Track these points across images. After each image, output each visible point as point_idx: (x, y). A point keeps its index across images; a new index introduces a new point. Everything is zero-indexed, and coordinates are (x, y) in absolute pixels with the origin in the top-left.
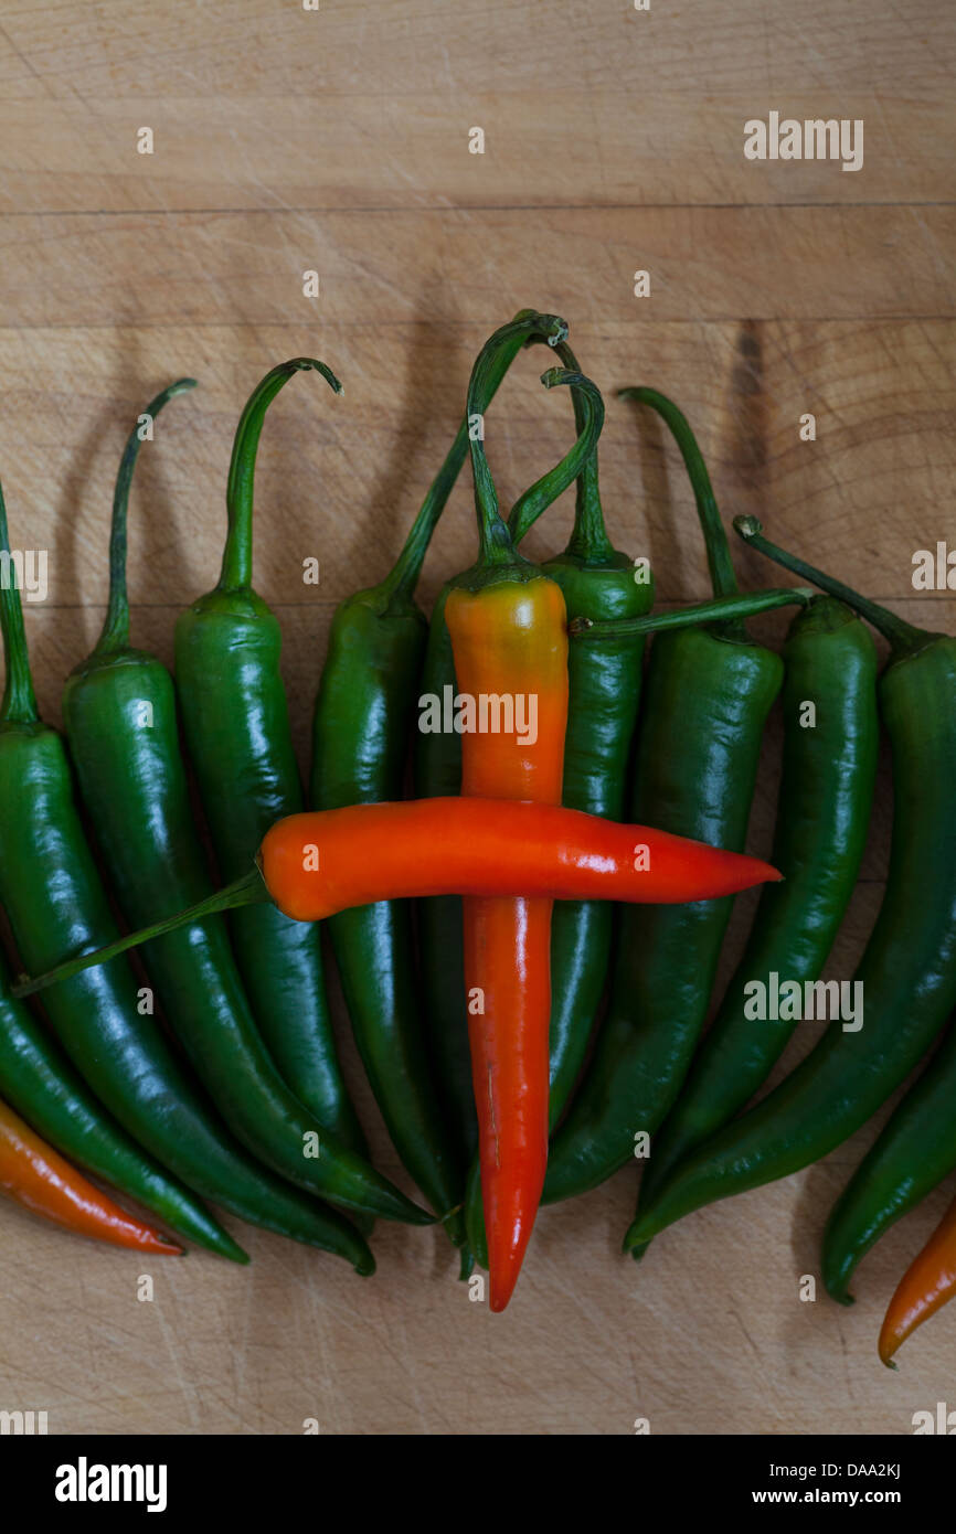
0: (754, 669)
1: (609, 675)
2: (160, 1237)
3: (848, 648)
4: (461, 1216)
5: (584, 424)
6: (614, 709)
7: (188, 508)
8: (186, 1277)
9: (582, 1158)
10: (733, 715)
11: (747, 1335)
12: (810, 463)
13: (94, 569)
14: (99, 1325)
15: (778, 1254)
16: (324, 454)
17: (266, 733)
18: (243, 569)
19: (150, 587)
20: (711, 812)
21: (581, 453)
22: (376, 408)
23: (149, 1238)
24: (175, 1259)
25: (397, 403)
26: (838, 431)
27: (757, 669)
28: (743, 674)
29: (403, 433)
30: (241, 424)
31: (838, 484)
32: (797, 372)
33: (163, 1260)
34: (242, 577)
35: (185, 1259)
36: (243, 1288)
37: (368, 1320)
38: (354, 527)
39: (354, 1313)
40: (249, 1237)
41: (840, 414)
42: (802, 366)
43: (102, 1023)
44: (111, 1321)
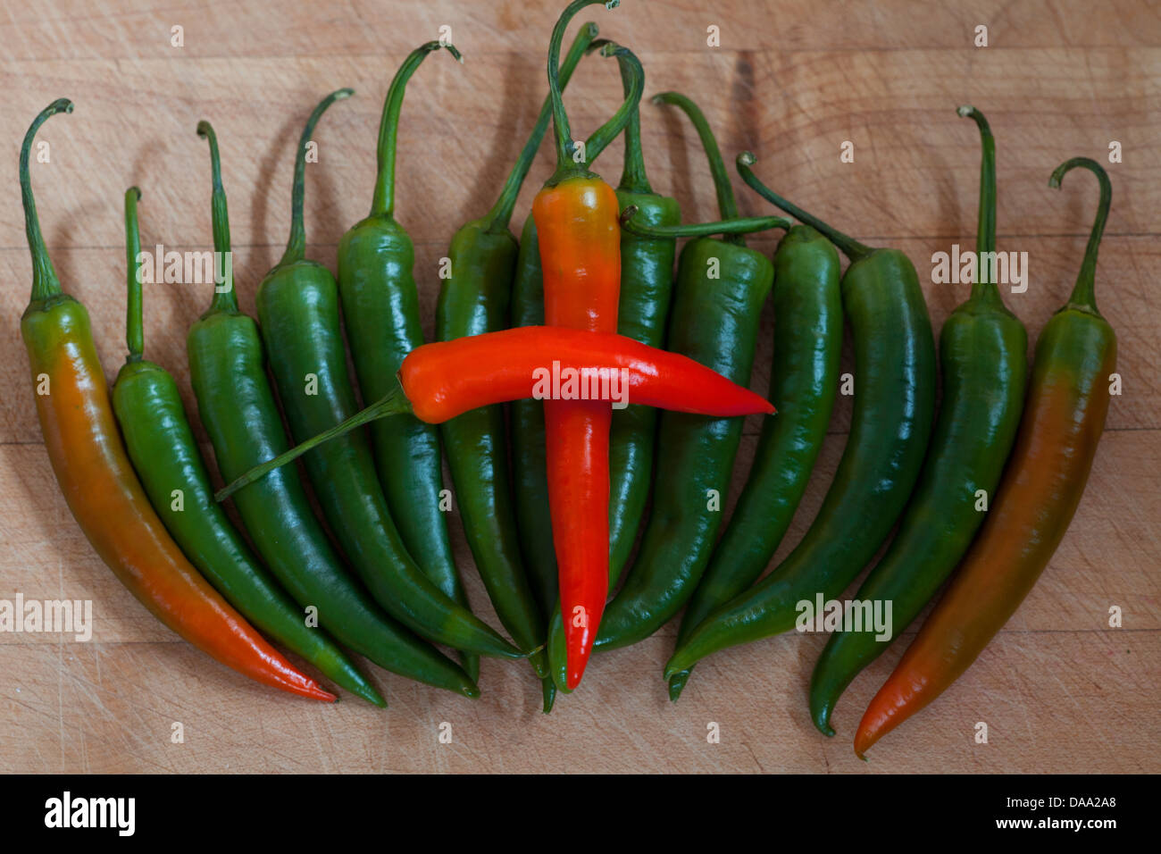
0: (752, 262)
1: (649, 269)
2: (320, 686)
3: (819, 252)
4: (545, 652)
5: (629, 92)
6: (653, 293)
7: (345, 178)
8: (339, 720)
9: (633, 612)
10: (740, 295)
11: (756, 760)
12: (789, 146)
13: (278, 220)
14: (274, 756)
15: (778, 700)
16: (443, 141)
17: (403, 311)
18: (388, 201)
19: (318, 232)
20: (723, 361)
21: (629, 108)
22: (480, 110)
23: (312, 685)
24: (330, 706)
25: (497, 108)
26: (810, 125)
27: (755, 262)
28: (745, 265)
29: (501, 127)
30: (392, 86)
31: (809, 161)
32: (778, 85)
33: (321, 707)
34: (387, 206)
35: (339, 706)
36: (382, 728)
37: (475, 751)
38: (465, 191)
39: (464, 746)
40: (388, 682)
41: (811, 114)
42: (782, 81)
43: (281, 515)
44: (282, 752)
